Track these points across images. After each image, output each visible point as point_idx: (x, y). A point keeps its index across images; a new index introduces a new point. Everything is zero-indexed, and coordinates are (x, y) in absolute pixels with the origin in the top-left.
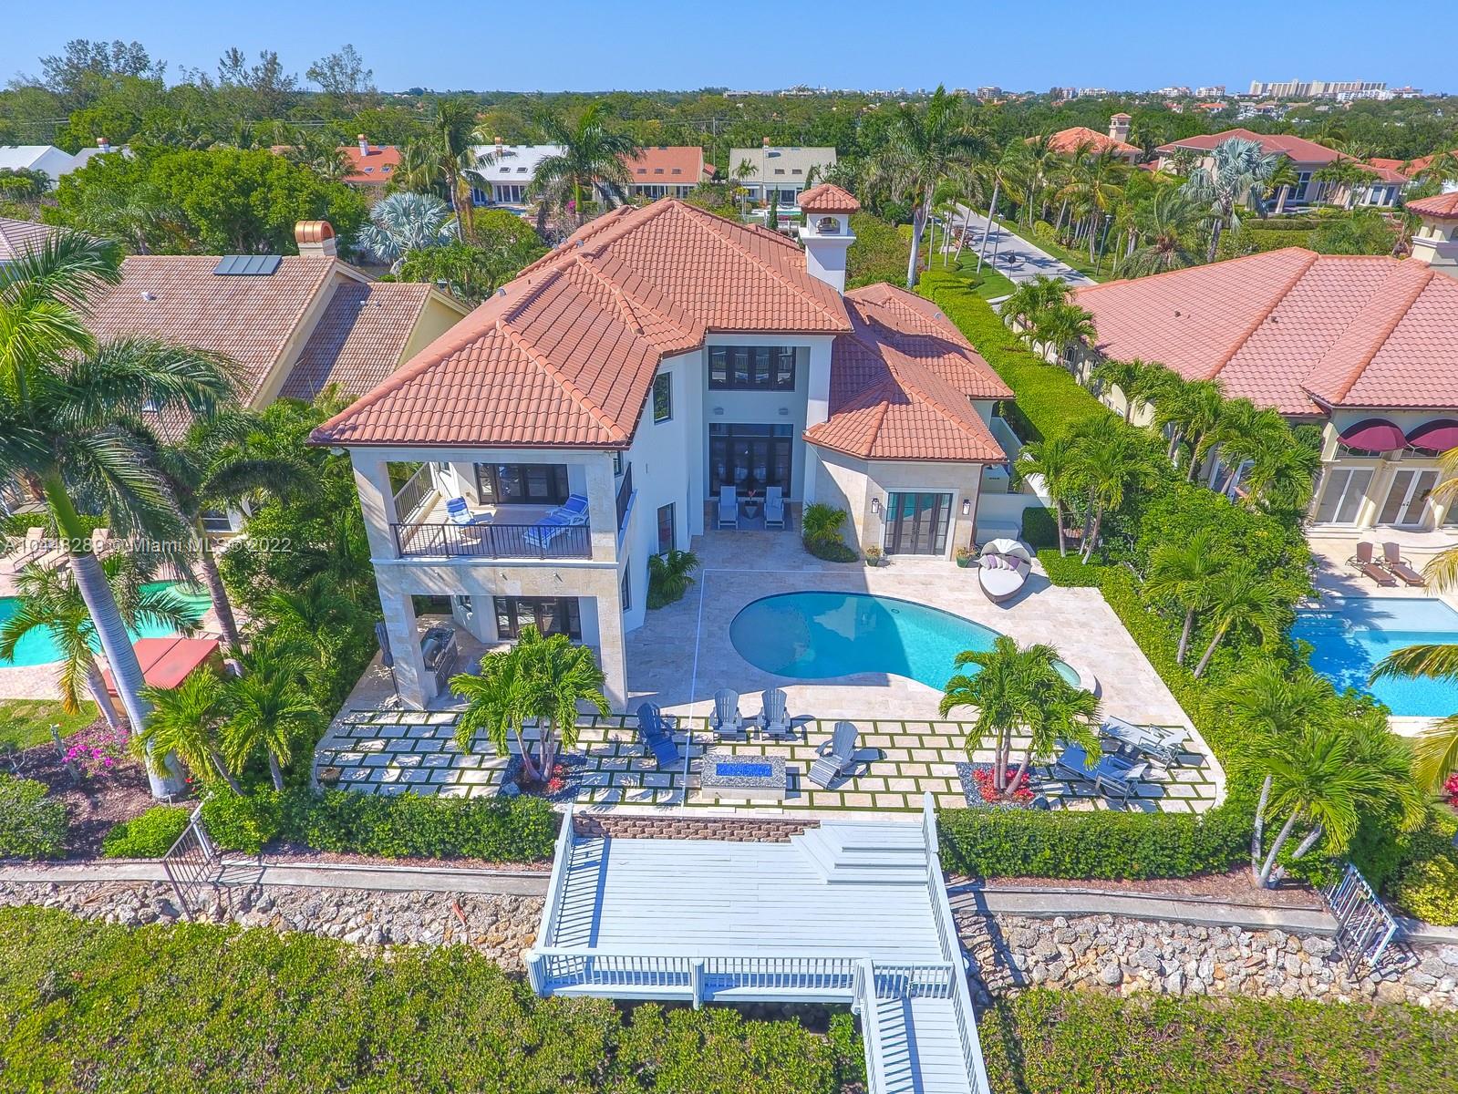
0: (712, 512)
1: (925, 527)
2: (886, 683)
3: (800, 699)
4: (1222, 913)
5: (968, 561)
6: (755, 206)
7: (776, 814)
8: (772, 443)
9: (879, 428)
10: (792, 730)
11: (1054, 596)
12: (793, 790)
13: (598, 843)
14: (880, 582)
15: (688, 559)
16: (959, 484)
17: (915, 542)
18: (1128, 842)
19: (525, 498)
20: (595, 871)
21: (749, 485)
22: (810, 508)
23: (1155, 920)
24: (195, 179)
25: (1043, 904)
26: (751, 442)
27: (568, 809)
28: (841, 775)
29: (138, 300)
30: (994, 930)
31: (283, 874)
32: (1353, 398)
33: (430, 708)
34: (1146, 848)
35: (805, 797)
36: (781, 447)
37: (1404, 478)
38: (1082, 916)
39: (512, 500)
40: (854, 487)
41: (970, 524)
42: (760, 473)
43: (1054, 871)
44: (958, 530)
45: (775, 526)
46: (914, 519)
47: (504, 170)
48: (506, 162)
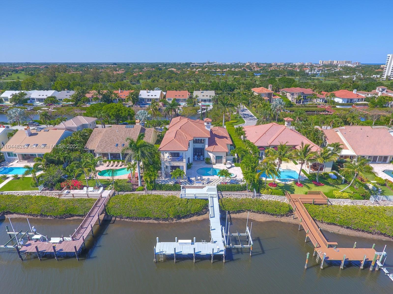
0: (194, 159)
1: (220, 160)
2: (214, 176)
3: (204, 177)
4: (244, 194)
5: (225, 164)
6: (199, 102)
7: (202, 186)
8: (201, 150)
9: (214, 148)
10: (203, 180)
11: (235, 168)
13: (184, 189)
14: (214, 166)
15: (192, 164)
16: (224, 155)
17: (219, 162)
18: (234, 187)
19: (175, 156)
20: (184, 191)
21: (198, 155)
22: (206, 158)
23: (237, 194)
24: (111, 109)
25: (227, 193)
26: (199, 150)
27: (182, 186)
28: (208, 183)
30: (222, 195)
31: (154, 192)
32: (271, 145)
33: (165, 178)
34: (236, 188)
35: (204, 185)
36: (203, 150)
38: (230, 194)
39: (173, 156)
40: (211, 155)
41: (225, 160)
42: (200, 154)
43: (228, 190)
44: (224, 160)
45: (202, 161)
46: (219, 159)
47: (148, 96)
48: (149, 94)
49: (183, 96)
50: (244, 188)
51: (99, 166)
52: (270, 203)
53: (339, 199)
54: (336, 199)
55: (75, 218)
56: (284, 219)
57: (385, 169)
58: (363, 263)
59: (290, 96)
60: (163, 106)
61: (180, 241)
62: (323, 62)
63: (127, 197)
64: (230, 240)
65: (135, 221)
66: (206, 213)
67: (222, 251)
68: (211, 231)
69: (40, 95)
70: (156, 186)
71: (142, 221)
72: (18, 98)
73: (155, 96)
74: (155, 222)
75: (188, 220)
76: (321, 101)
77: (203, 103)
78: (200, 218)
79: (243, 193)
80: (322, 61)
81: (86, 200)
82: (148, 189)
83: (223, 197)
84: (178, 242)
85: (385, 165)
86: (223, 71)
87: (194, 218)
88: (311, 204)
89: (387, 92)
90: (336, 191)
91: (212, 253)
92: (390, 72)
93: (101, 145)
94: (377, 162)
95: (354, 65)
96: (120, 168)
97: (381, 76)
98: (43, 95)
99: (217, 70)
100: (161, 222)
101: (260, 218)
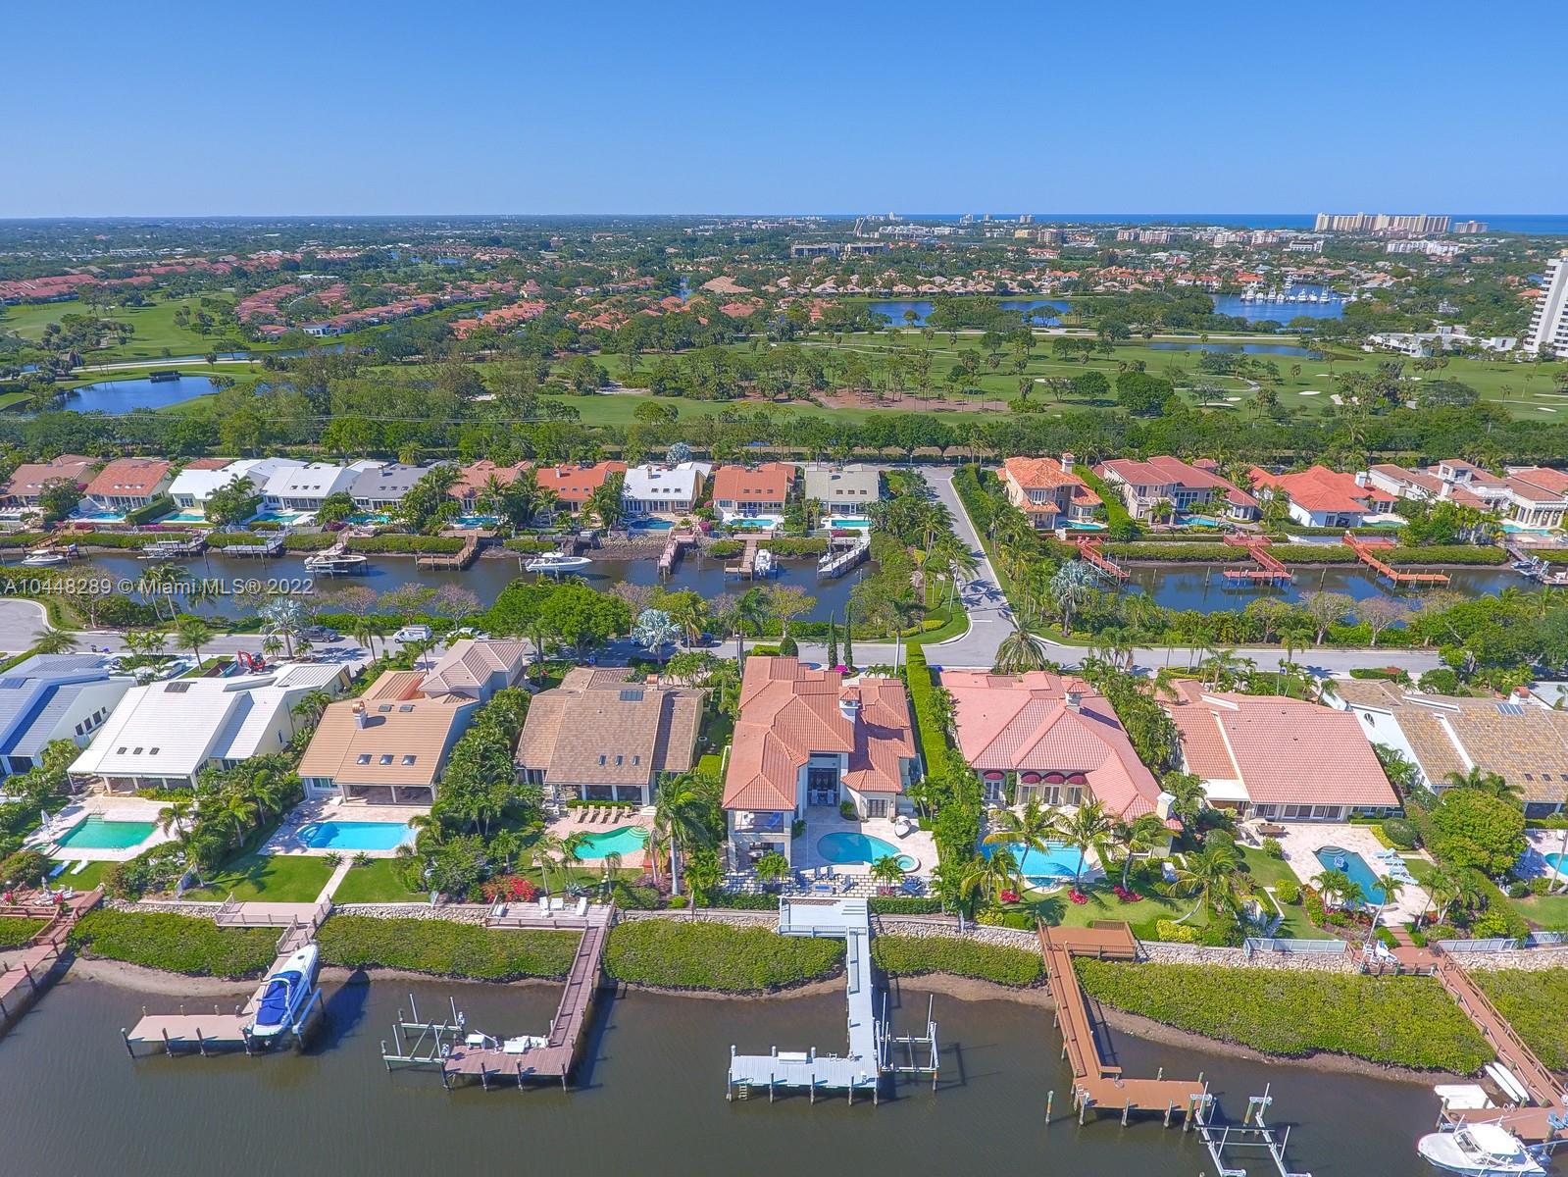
0: (809, 801)
1: (879, 810)
2: (860, 864)
3: (837, 869)
5: (892, 822)
6: (823, 515)
7: (830, 898)
8: (830, 777)
9: (864, 778)
10: (834, 878)
11: (918, 834)
12: (834, 893)
13: (788, 905)
14: (864, 827)
15: (803, 821)
16: (890, 798)
17: (876, 815)
18: (911, 904)
20: (788, 911)
21: (822, 789)
22: (842, 801)
25: (892, 920)
26: (823, 774)
27: (781, 897)
28: (846, 889)
29: (594, 713)
30: (880, 926)
31: (713, 913)
32: (1021, 767)
33: (737, 871)
35: (837, 894)
36: (833, 779)
37: (1048, 789)
38: (902, 921)
40: (856, 797)
41: (894, 811)
42: (826, 782)
43: (894, 912)
44: (890, 812)
45: (830, 805)
46: (876, 809)
47: (655, 490)
48: (655, 483)
49: (771, 491)
50: (934, 908)
51: (558, 820)
52: (993, 951)
53: (1169, 944)
54: (1161, 944)
55: (531, 980)
56: (1026, 997)
57: (1327, 842)
58: (1167, 1114)
59: (1134, 496)
60: (706, 535)
61: (782, 1055)
62: (1331, 220)
63: (648, 928)
64: (891, 1052)
65: (672, 992)
66: (839, 975)
67: (872, 1080)
68: (850, 1030)
69: (295, 487)
70: (715, 898)
71: (689, 994)
72: (231, 504)
73: (678, 490)
74: (721, 996)
75: (798, 992)
76: (1241, 515)
77: (838, 517)
78: (826, 987)
79: (933, 920)
80: (1327, 219)
81: (552, 936)
82: (698, 904)
83: (882, 929)
84: (777, 1055)
85: (1332, 827)
86: (918, 292)
87: (811, 988)
88: (1095, 958)
89: (1474, 478)
90: (1164, 922)
91: (850, 1085)
92: (1554, 329)
93: (561, 758)
94: (1312, 817)
95: (1451, 249)
96: (615, 827)
97: (1522, 340)
98: (306, 487)
99: (895, 289)
100: (733, 996)
101: (967, 990)
